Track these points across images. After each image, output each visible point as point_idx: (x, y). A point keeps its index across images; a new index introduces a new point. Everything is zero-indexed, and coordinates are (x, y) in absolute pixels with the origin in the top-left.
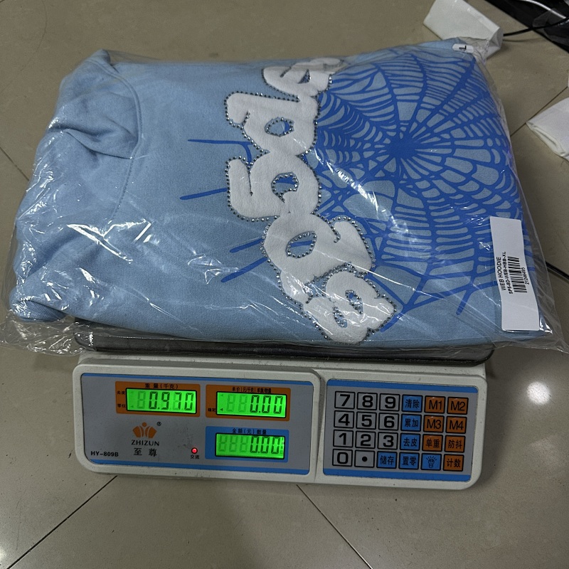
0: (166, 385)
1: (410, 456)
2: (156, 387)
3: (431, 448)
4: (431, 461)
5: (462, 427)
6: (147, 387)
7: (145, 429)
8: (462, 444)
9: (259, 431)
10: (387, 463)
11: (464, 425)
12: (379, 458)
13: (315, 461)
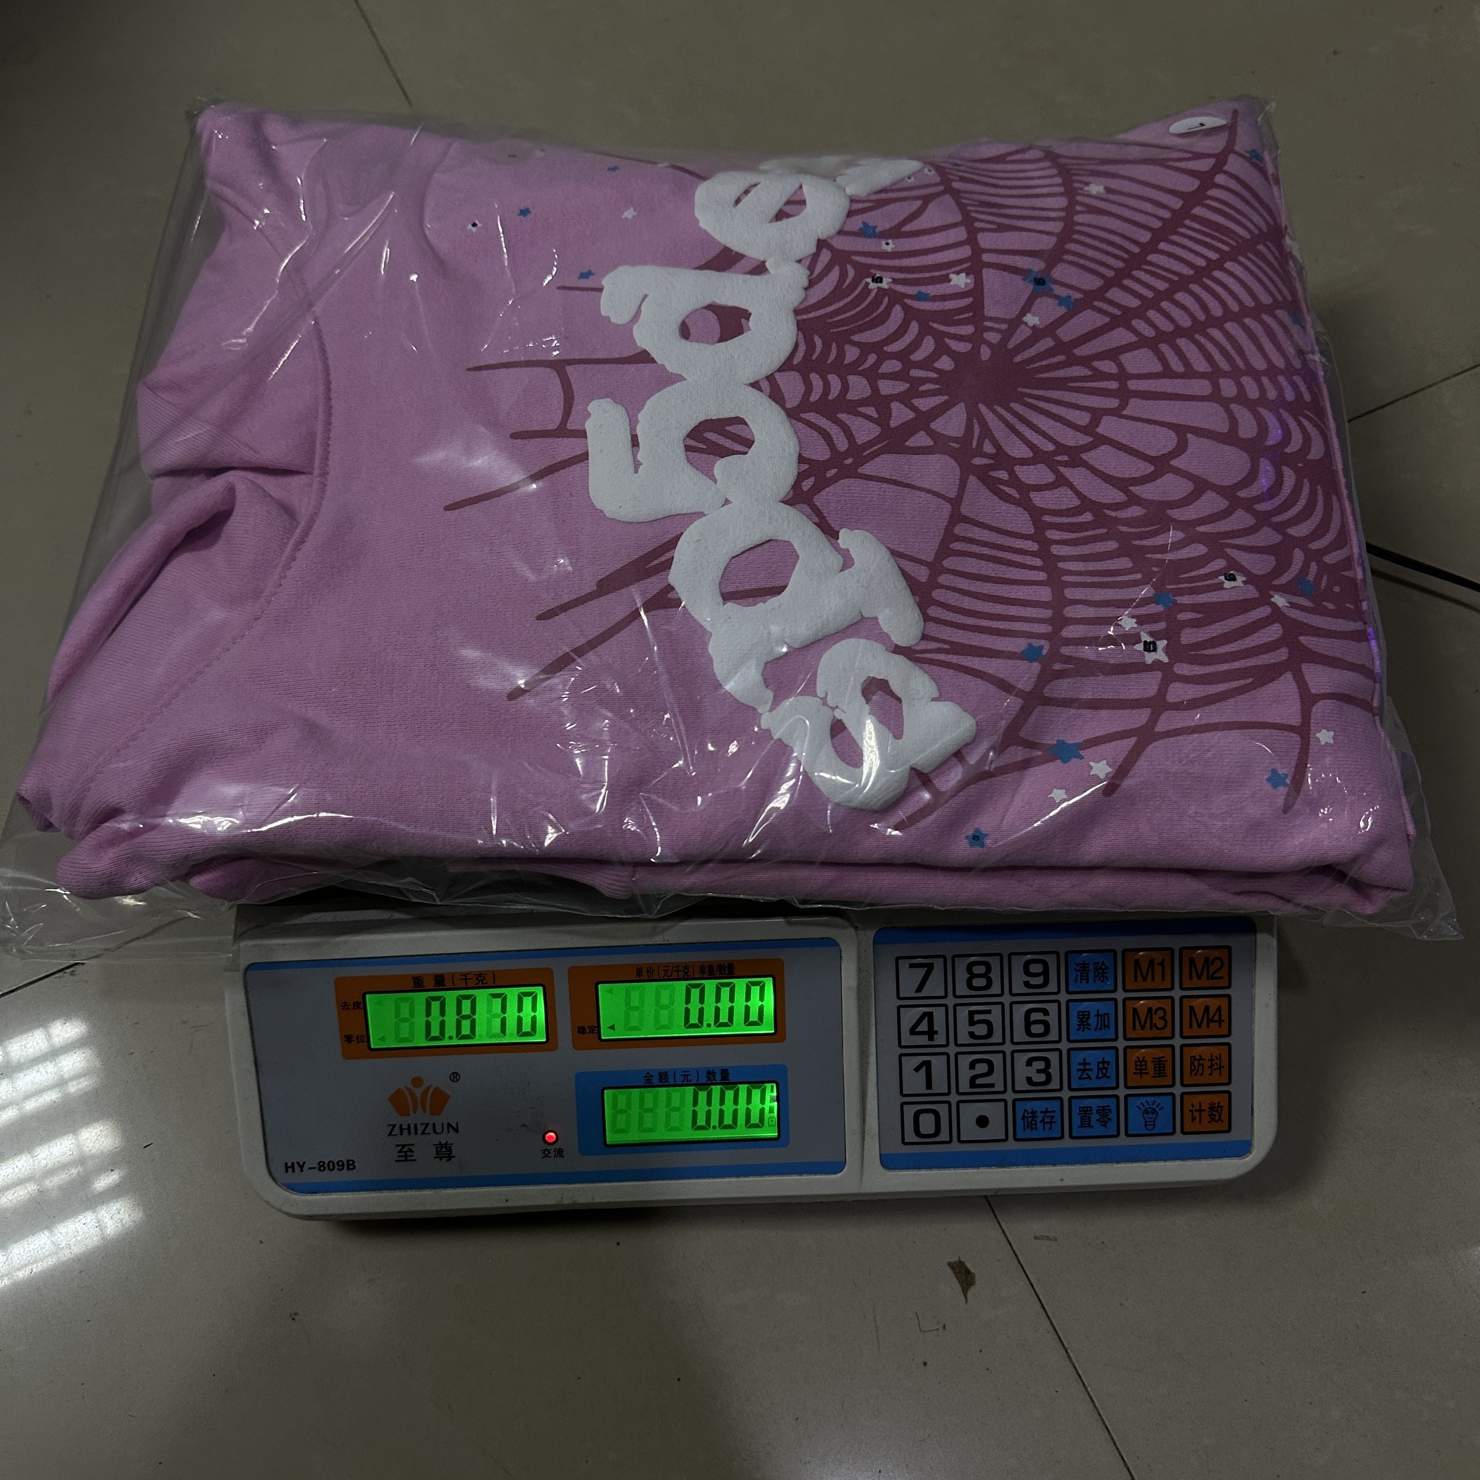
0: (465, 977)
1: (1095, 1103)
2: (440, 983)
3: (1147, 1080)
4: (1151, 1111)
5: (1220, 1021)
6: (418, 984)
7: (418, 1092)
8: (1225, 1063)
9: (710, 1074)
10: (1040, 1125)
11: (1225, 1017)
12: (1019, 1115)
13: (857, 1138)
